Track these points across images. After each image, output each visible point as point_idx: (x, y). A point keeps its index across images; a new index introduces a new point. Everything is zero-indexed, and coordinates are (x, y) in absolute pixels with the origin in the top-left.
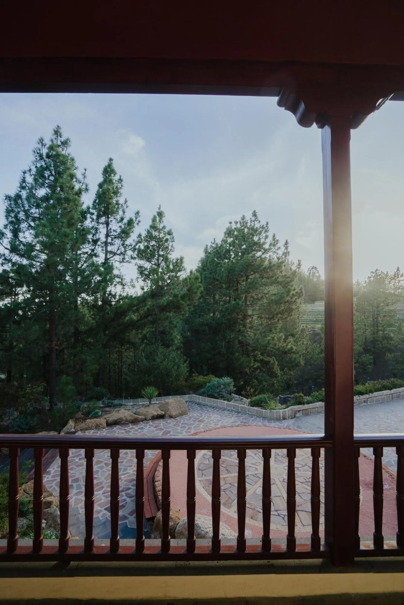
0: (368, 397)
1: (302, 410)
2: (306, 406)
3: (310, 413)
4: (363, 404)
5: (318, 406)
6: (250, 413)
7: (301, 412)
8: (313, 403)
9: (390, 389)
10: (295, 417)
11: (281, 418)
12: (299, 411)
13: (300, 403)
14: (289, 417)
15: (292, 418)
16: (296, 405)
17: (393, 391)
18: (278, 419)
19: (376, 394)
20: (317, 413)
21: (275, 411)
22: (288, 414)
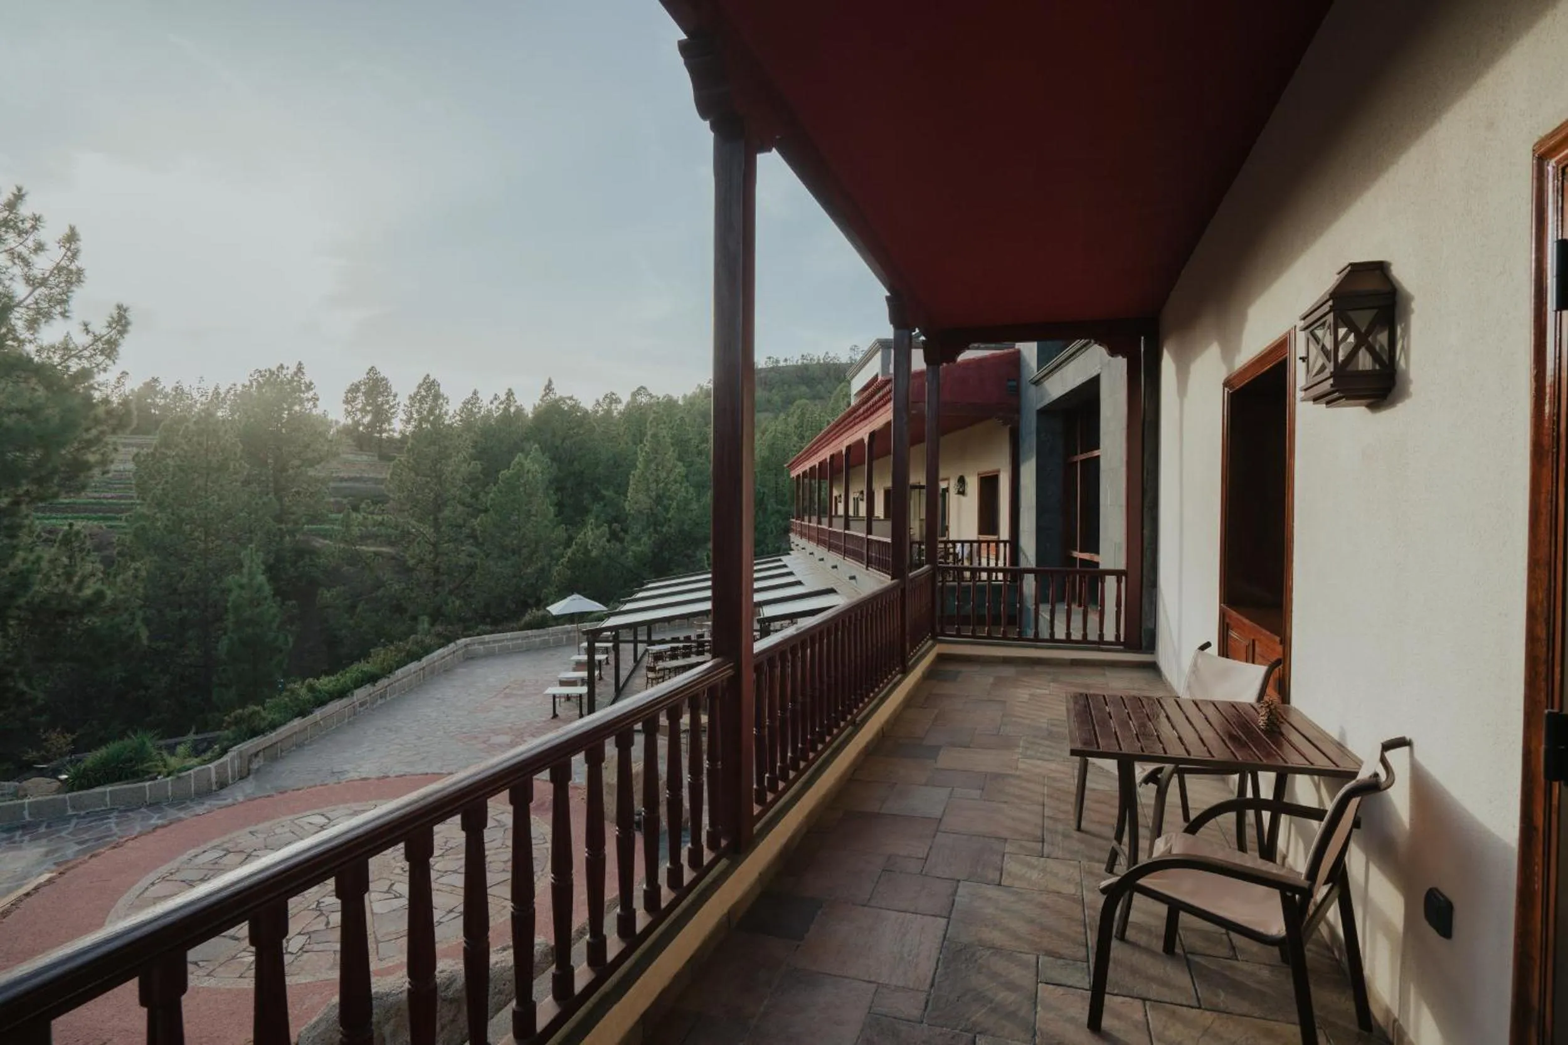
0: (386, 684)
1: (264, 749)
2: (273, 737)
3: (282, 751)
4: (380, 702)
5: (297, 730)
6: (82, 813)
7: (261, 754)
8: (285, 724)
9: (418, 657)
10: (249, 774)
11: (214, 788)
12: (256, 755)
13: (254, 733)
14: (233, 778)
15: (241, 778)
16: (244, 740)
17: (425, 661)
18: (205, 793)
19: (399, 673)
20: (294, 748)
21: (191, 772)
22: (232, 771)
